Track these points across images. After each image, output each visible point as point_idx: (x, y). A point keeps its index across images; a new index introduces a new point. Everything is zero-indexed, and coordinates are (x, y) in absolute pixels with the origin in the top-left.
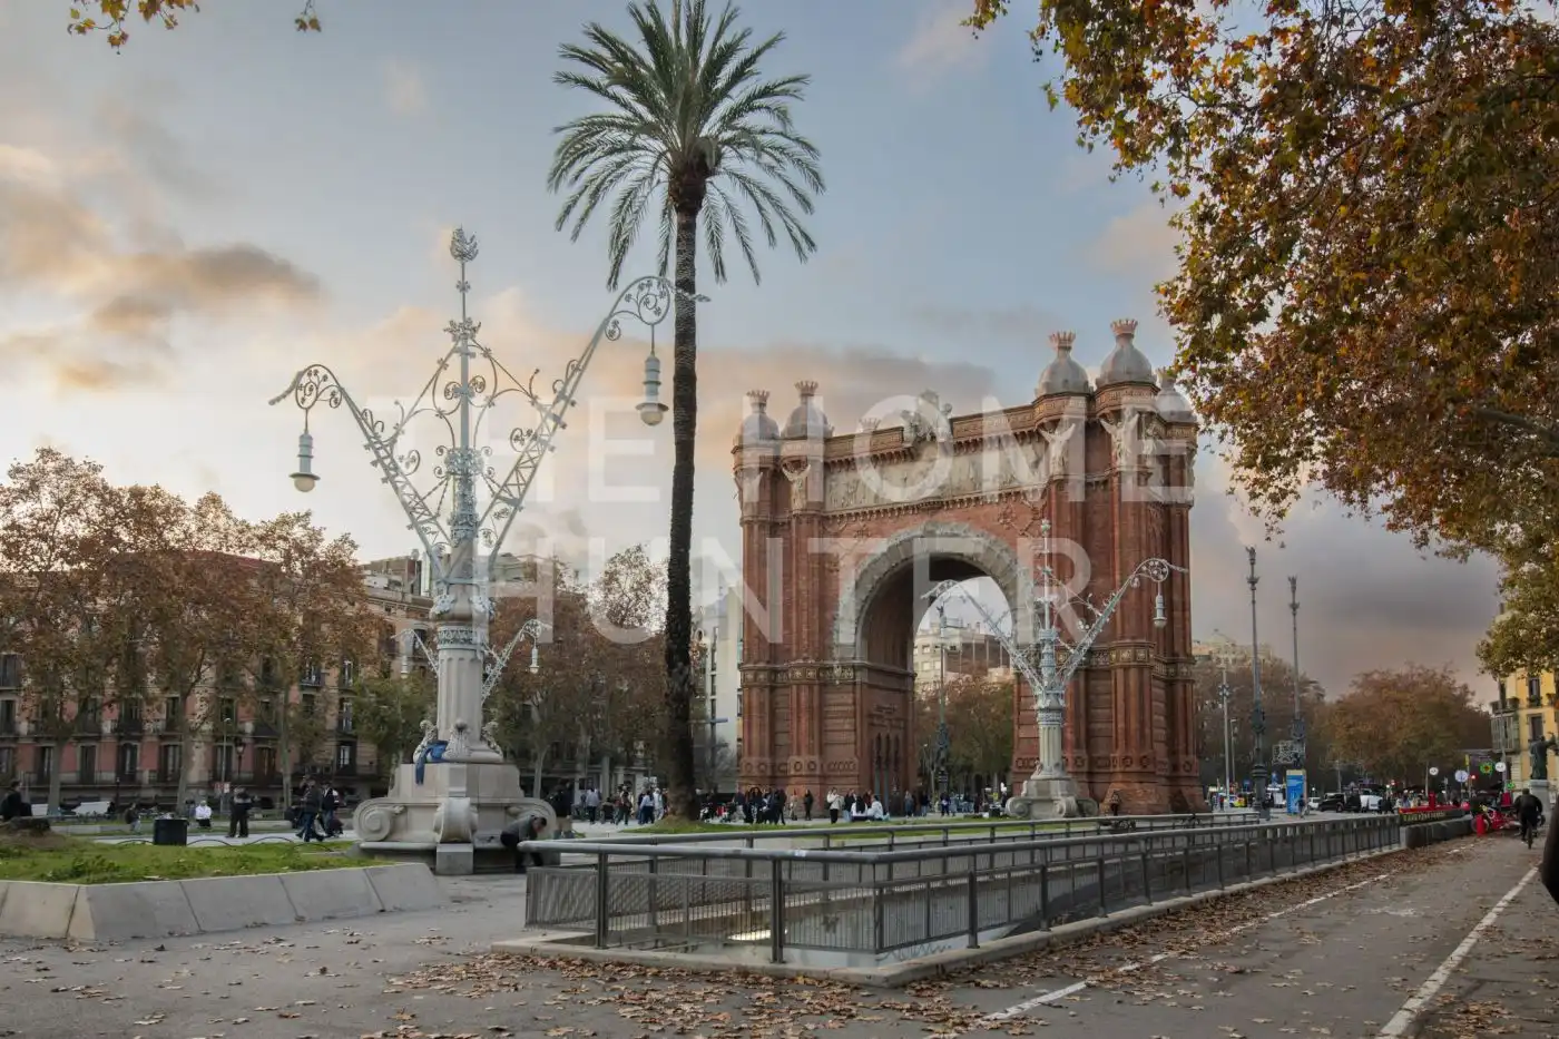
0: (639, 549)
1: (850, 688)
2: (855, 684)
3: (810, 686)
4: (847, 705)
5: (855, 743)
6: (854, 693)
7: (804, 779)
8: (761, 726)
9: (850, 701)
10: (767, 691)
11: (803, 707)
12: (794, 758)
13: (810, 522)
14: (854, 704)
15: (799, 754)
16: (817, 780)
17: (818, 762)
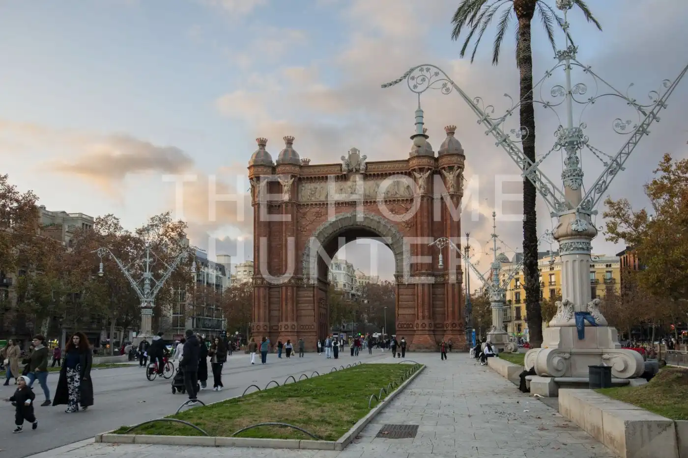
0: (168, 214)
1: (312, 289)
2: (314, 287)
3: (292, 287)
4: (310, 297)
5: (314, 316)
6: (314, 291)
7: (289, 334)
8: (265, 306)
9: (312, 295)
10: (267, 289)
11: (289, 297)
12: (284, 323)
13: (292, 206)
14: (314, 296)
15: (287, 320)
16: (295, 334)
17: (296, 324)
